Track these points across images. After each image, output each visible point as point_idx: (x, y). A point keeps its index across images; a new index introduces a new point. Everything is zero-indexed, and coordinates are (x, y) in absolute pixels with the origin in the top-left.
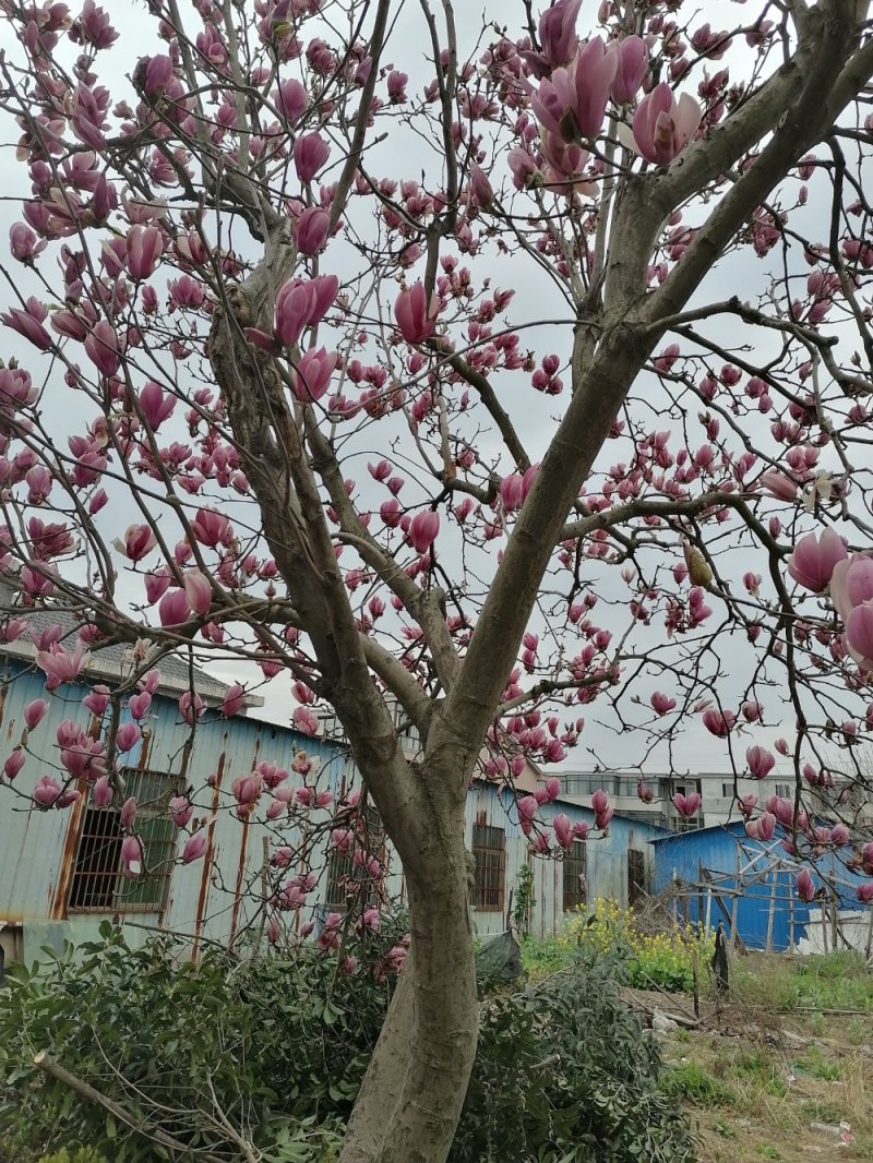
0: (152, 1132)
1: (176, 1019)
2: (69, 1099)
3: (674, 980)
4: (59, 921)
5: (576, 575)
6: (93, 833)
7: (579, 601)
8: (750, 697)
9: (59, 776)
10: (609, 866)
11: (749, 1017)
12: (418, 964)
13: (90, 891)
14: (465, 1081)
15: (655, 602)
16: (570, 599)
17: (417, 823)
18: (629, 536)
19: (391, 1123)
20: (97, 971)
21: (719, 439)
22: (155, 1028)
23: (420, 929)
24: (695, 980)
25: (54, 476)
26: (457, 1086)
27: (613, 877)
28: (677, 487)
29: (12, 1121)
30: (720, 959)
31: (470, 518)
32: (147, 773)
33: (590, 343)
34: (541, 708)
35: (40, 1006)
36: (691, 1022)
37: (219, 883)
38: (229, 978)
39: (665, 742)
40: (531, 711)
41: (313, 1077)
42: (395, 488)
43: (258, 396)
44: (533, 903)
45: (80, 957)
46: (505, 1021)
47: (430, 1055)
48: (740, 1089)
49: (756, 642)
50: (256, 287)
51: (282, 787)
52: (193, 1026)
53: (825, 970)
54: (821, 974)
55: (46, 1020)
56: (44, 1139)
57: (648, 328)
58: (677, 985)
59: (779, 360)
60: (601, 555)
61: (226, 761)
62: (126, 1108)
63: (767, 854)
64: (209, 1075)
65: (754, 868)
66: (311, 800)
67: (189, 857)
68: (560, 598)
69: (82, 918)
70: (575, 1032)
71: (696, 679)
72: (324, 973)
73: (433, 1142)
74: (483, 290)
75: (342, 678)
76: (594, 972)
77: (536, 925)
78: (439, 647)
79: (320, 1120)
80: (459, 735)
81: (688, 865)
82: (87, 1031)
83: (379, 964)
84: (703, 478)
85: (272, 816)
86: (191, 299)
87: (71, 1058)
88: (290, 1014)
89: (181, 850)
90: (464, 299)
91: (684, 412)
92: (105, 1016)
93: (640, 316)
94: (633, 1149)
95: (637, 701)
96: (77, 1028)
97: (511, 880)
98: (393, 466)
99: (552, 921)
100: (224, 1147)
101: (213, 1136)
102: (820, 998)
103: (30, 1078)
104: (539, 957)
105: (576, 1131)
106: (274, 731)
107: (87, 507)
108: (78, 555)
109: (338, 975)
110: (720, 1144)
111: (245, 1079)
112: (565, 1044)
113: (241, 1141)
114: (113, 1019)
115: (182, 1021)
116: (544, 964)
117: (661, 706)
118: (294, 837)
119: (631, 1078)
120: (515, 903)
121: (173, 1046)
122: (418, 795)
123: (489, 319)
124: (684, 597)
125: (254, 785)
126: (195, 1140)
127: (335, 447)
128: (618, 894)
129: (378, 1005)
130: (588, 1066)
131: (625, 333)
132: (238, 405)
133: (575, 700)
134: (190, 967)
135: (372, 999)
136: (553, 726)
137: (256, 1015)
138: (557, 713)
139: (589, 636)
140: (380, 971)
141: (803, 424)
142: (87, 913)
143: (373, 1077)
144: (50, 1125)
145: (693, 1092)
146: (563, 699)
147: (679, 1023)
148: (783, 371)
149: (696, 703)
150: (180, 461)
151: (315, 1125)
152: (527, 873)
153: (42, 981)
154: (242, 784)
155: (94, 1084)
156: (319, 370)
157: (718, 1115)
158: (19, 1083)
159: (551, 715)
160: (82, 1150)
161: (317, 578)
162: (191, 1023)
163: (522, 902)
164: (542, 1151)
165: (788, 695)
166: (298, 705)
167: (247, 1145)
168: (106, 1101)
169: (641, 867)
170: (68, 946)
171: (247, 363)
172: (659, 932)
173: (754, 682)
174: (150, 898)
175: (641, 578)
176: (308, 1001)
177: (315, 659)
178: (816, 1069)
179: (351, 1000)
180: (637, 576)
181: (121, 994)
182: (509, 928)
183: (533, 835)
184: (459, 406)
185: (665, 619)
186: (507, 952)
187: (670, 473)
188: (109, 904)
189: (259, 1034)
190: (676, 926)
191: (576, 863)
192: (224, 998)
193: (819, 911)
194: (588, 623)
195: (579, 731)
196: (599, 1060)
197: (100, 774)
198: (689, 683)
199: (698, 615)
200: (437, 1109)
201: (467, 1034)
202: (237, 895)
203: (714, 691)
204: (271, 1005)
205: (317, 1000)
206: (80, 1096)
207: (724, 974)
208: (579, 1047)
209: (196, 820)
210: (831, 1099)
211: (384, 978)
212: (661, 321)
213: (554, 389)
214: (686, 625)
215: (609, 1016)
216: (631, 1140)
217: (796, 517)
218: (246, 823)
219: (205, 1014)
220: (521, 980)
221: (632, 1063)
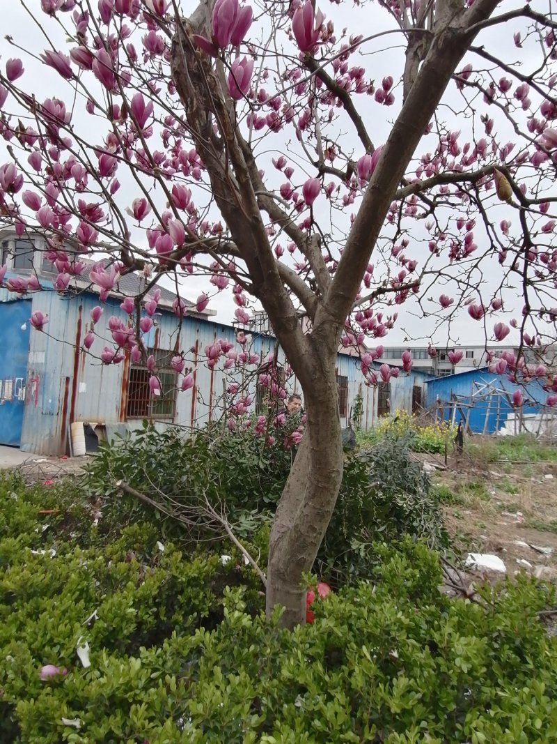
0: (178, 516)
1: (185, 466)
2: (136, 502)
3: (435, 448)
4: (123, 423)
5: (398, 226)
6: (135, 380)
7: (398, 243)
8: (498, 296)
9: (113, 347)
10: (403, 393)
11: (472, 464)
12: (311, 437)
13: (136, 408)
14: (337, 493)
15: (444, 242)
16: (394, 240)
17: (310, 365)
18: (432, 200)
19: (298, 513)
20: (143, 444)
21: (493, 133)
22: (175, 470)
23: (312, 420)
24: (446, 448)
25: (88, 171)
26: (332, 495)
27: (404, 400)
28: (462, 168)
29: (110, 512)
30: (459, 438)
31: (334, 194)
32: (159, 350)
33: (416, 61)
34: (373, 307)
35: (118, 460)
36: (442, 467)
37: (201, 400)
38: (210, 447)
39: (447, 322)
40: (368, 309)
41: (255, 492)
42: (289, 174)
43: (205, 96)
44: (362, 413)
45: (134, 437)
46: (352, 466)
47: (318, 481)
48: (467, 497)
49: (504, 264)
50: (198, 20)
51: (231, 352)
52: (194, 469)
53: (514, 442)
54: (512, 445)
55: (120, 466)
56: (126, 519)
57: (466, 31)
58: (436, 450)
59: (540, 70)
60: (413, 214)
61: (199, 344)
62: (164, 506)
63: (488, 386)
64: (204, 491)
65: (480, 393)
66: (247, 360)
67: (185, 387)
68: (388, 240)
69: (134, 421)
70: (387, 471)
71: (468, 284)
72: (258, 445)
73: (320, 521)
74: (342, 37)
75: (265, 283)
76: (397, 444)
77: (363, 424)
78: (318, 268)
79: (260, 511)
80: (333, 315)
81: (445, 393)
82: (141, 471)
83: (286, 440)
84: (479, 161)
85: (226, 366)
86: (157, 47)
87: (135, 484)
88: (242, 463)
89: (180, 384)
90: (330, 45)
91: (473, 110)
92: (150, 465)
93: (460, 23)
94: (415, 524)
95: (431, 300)
96: (137, 471)
97: (351, 401)
98: (287, 159)
99: (371, 421)
100: (213, 523)
101: (208, 519)
102: (510, 455)
103: (116, 493)
104: (365, 438)
105: (387, 516)
106: (223, 328)
107: (109, 190)
108: (108, 223)
109: (265, 446)
110: (456, 522)
111: (222, 493)
112: (381, 477)
113: (222, 520)
114: (154, 466)
115: (188, 466)
116: (368, 442)
117: (445, 303)
118: (239, 378)
119: (415, 492)
120: (353, 413)
121: (185, 478)
122: (310, 349)
123: (346, 58)
124: (462, 238)
125: (216, 349)
126: (199, 519)
127: (252, 148)
128: (406, 408)
129: (286, 460)
130: (394, 487)
131: (450, 35)
132: (192, 107)
133: (394, 302)
134: (189, 441)
135: (283, 456)
136: (380, 317)
137: (225, 464)
138: (383, 309)
139: (403, 264)
140: (287, 445)
141: (548, 119)
142: (137, 419)
143: (288, 492)
144: (129, 513)
145: (445, 498)
146: (387, 302)
147: (437, 468)
148: (541, 78)
149: (466, 299)
150: (160, 163)
151: (257, 514)
152: (359, 398)
153: (117, 449)
154: (210, 349)
155: (147, 495)
156: (243, 74)
157: (455, 509)
158: (111, 495)
159: (379, 311)
160: (145, 524)
161: (248, 220)
162: (193, 467)
163: (357, 412)
164: (369, 524)
165: (522, 292)
166: (237, 307)
167: (225, 523)
168: (154, 503)
169: (420, 394)
170: (128, 433)
171: (196, 71)
172: (428, 426)
173: (501, 286)
174: (167, 411)
175: (437, 226)
176: (250, 457)
177: (248, 273)
178: (506, 489)
179: (272, 457)
180: (435, 225)
181: (157, 454)
182: (350, 425)
183: (368, 375)
184: (327, 119)
185: (449, 253)
186: (349, 436)
187: (458, 160)
188: (147, 414)
189: (226, 472)
190: (438, 422)
191: (384, 393)
192: (208, 455)
193: (514, 414)
194: (403, 257)
195: (395, 320)
196: (398, 485)
197: (134, 345)
198: (463, 286)
199: (469, 249)
200: (322, 506)
201: (338, 471)
202: (210, 406)
203: (478, 291)
204: (232, 459)
205: (255, 457)
206: (141, 500)
207: (461, 444)
208: (389, 478)
209: (187, 369)
210: (513, 502)
211: (289, 447)
212: (475, 25)
213: (389, 101)
214: (461, 256)
215: (405, 464)
216: (414, 520)
217: (540, 180)
218: (212, 370)
219: (200, 463)
220: (356, 449)
221: (416, 485)
